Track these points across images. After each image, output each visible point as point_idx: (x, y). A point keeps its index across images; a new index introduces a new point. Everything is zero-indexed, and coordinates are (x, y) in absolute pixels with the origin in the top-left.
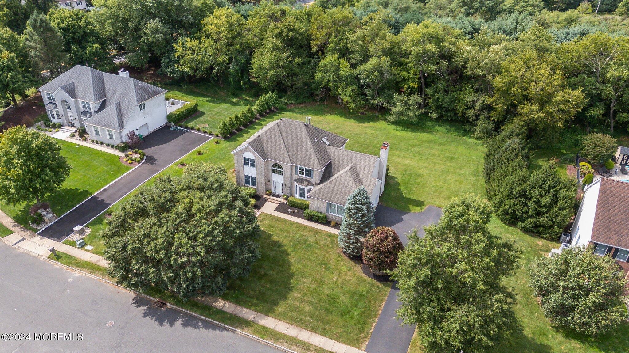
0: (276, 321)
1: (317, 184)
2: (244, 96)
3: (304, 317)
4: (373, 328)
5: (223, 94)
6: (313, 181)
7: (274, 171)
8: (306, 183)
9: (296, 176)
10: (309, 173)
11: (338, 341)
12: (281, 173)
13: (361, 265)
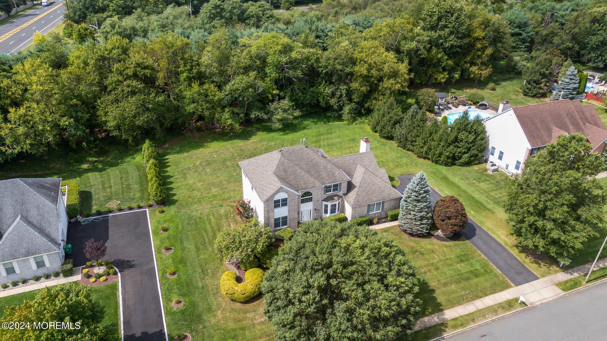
0: (452, 309)
1: (345, 194)
2: (90, 159)
3: (461, 294)
4: (498, 270)
5: (58, 166)
6: (341, 193)
7: (303, 201)
8: (336, 198)
9: (325, 196)
10: (336, 187)
11: (498, 292)
12: (310, 200)
13: (433, 238)
